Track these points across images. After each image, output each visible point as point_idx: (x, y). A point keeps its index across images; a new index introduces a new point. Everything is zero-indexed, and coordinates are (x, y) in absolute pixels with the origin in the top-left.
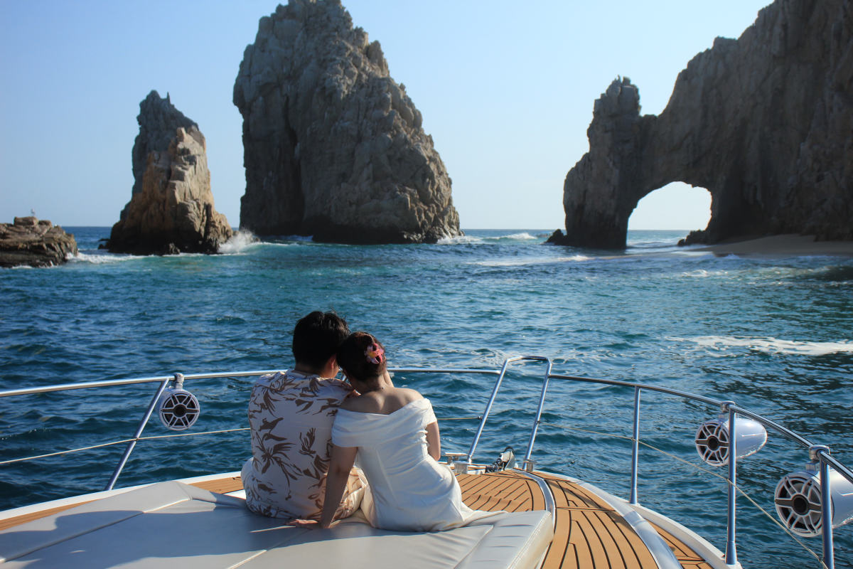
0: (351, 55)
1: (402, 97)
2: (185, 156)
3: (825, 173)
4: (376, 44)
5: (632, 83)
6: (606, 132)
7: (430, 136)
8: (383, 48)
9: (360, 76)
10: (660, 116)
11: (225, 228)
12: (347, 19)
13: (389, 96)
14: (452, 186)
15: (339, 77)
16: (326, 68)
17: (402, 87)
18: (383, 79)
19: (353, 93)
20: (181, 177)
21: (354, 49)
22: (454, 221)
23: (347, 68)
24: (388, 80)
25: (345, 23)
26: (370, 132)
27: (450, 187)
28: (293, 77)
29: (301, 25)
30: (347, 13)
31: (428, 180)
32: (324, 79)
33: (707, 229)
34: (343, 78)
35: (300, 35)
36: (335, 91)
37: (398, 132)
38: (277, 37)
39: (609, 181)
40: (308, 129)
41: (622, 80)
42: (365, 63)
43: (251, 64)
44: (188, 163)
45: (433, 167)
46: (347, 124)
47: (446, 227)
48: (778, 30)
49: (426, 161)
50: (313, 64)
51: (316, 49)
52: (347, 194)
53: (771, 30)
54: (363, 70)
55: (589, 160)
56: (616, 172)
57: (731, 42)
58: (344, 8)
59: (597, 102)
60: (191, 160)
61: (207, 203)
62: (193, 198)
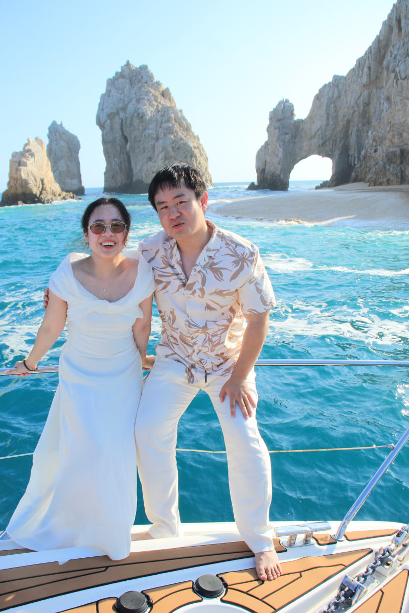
0: (153, 95)
1: (180, 116)
2: (29, 153)
3: (378, 148)
4: (167, 89)
5: (290, 102)
6: (276, 129)
7: (198, 136)
8: (171, 91)
9: (158, 106)
10: (305, 119)
11: (53, 191)
12: (151, 77)
13: (173, 116)
14: (209, 161)
15: (146, 107)
16: (139, 103)
17: (181, 111)
18: (170, 107)
19: (154, 115)
20: (25, 165)
21: (156, 93)
22: (209, 179)
23: (150, 102)
24: (172, 108)
25: (150, 79)
26: (162, 135)
28: (124, 109)
29: (128, 81)
30: (152, 74)
31: (193, 158)
32: (139, 109)
33: (330, 180)
34: (149, 108)
35: (128, 86)
36: (144, 115)
37: (177, 134)
38: (116, 88)
39: (277, 156)
40: (133, 135)
41: (285, 100)
42: (161, 99)
43: (103, 104)
44: (30, 157)
45: (196, 151)
46: (150, 132)
48: (366, 70)
49: (192, 148)
50: (134, 101)
51: (136, 93)
52: (151, 168)
53: (362, 70)
54: (160, 103)
55: (268, 144)
56: (281, 150)
57: (342, 78)
58: (150, 71)
59: (271, 113)
60: (32, 155)
61: (42, 178)
62: (33, 176)
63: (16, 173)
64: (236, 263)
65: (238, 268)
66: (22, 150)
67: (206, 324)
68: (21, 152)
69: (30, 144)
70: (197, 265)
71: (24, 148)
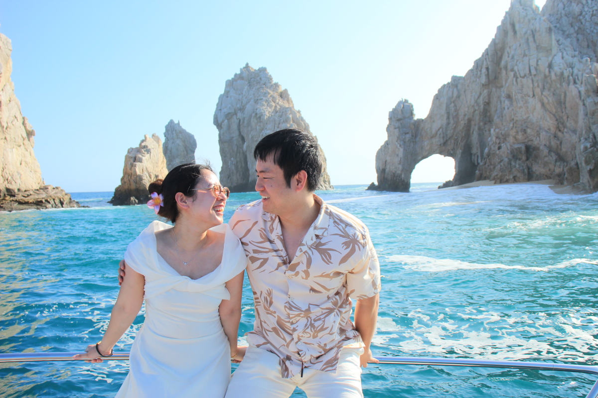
0: (271, 96)
1: (298, 116)
2: (145, 149)
3: (502, 145)
4: (286, 91)
5: (409, 102)
6: (395, 128)
8: (289, 92)
9: (276, 107)
10: (425, 119)
12: (270, 79)
13: (291, 116)
14: (327, 161)
15: (264, 107)
16: (257, 103)
17: (299, 112)
18: (288, 108)
19: (272, 115)
20: (140, 161)
21: (274, 94)
22: (327, 180)
23: (269, 103)
24: (291, 109)
25: (269, 81)
27: (325, 162)
28: (242, 109)
29: (247, 83)
30: (270, 76)
32: (257, 109)
33: (453, 179)
34: (267, 108)
35: (246, 87)
36: (262, 115)
38: (234, 89)
39: (398, 155)
40: (250, 135)
41: (404, 101)
42: (279, 100)
43: (221, 104)
44: (146, 153)
47: (322, 183)
48: (484, 70)
50: (252, 102)
51: (254, 94)
53: (481, 71)
54: (278, 104)
55: (388, 144)
56: (402, 150)
57: (460, 78)
58: (268, 73)
59: (390, 112)
60: (148, 151)
61: (157, 174)
62: (148, 171)
63: (131, 169)
64: (347, 244)
65: (349, 250)
66: (138, 146)
67: (309, 307)
68: (137, 148)
69: (147, 141)
70: (304, 245)
71: (140, 145)
